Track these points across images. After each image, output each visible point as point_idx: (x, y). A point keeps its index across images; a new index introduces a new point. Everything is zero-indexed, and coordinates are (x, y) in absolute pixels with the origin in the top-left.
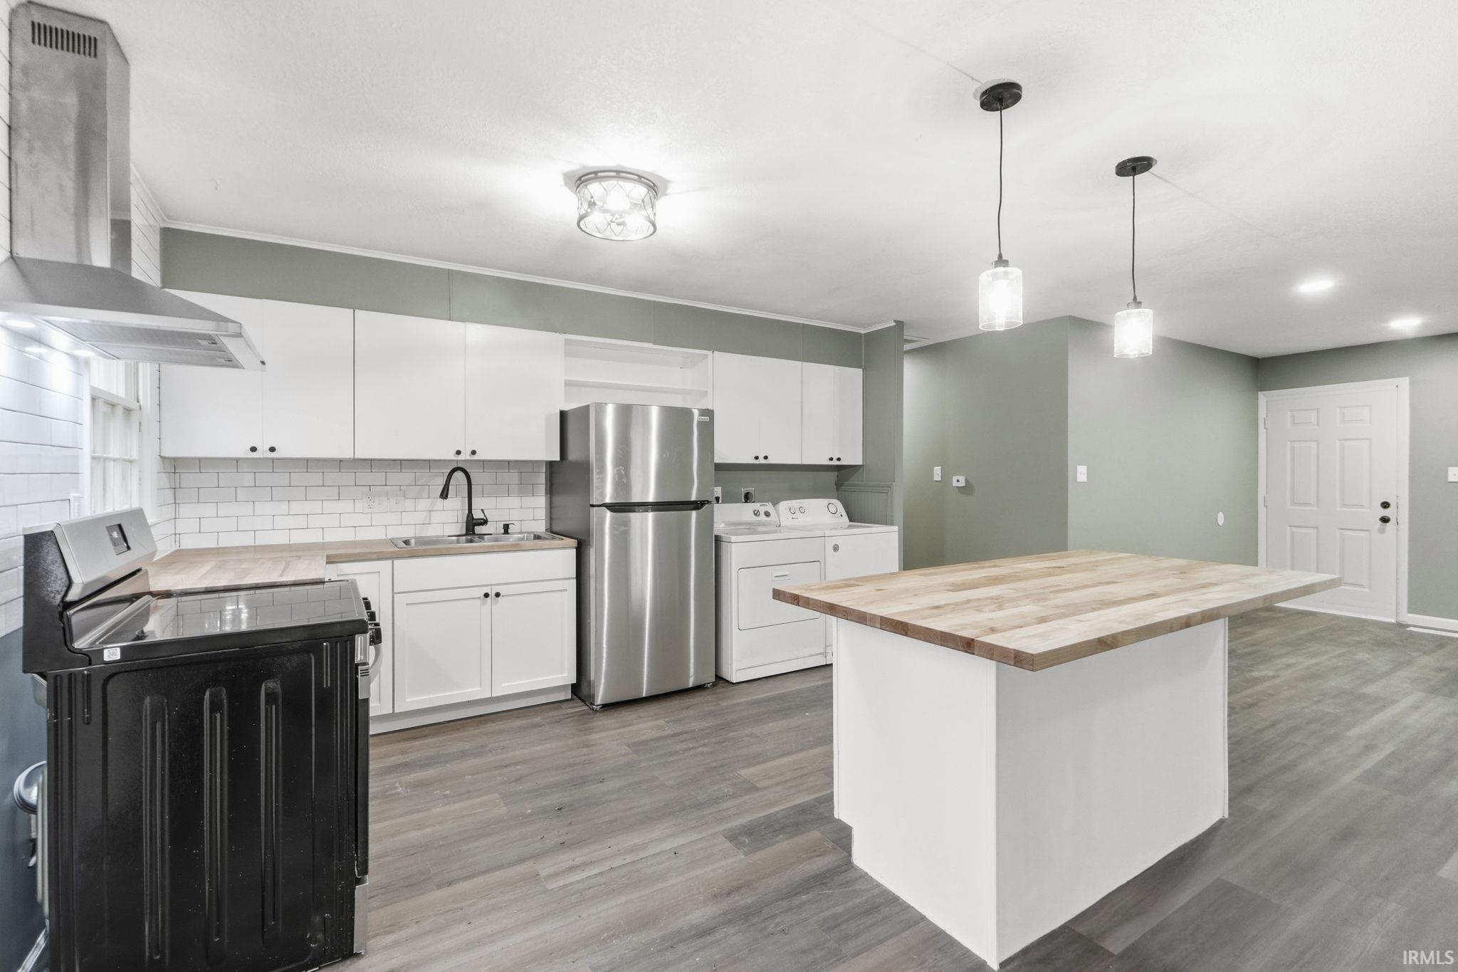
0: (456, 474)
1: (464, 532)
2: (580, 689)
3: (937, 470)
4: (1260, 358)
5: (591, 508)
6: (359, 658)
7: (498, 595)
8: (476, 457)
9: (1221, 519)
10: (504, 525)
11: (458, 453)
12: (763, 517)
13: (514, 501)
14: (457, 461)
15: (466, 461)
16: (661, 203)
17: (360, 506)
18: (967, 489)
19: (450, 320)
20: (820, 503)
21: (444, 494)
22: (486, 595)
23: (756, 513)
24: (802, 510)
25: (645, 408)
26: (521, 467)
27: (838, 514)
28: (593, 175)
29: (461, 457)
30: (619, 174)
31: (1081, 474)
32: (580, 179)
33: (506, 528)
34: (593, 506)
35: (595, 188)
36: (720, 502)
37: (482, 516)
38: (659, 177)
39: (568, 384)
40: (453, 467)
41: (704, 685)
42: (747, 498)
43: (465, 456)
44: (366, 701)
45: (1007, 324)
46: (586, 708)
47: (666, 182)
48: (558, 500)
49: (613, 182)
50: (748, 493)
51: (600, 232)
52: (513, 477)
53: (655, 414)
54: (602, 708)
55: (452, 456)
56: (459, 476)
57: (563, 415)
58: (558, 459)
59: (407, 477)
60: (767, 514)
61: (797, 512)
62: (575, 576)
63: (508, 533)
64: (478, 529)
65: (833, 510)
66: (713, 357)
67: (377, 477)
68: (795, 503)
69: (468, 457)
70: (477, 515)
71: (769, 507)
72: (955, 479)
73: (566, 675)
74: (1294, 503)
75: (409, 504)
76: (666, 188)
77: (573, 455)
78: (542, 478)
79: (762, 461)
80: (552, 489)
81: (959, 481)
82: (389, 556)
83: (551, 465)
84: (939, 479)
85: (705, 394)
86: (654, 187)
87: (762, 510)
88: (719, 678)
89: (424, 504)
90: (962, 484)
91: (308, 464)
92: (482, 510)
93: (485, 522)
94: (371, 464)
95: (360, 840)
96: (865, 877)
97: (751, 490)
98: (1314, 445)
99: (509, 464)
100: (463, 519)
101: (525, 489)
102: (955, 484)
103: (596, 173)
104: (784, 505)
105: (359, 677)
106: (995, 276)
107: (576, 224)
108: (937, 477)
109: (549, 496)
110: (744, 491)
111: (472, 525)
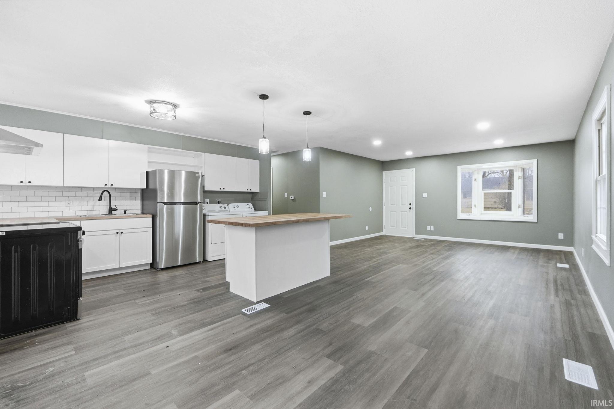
0: (104, 193)
1: (108, 213)
2: (153, 265)
3: (286, 194)
4: (383, 161)
5: (157, 204)
6: (79, 237)
7: (122, 233)
8: (113, 187)
9: (371, 209)
10: (124, 211)
11: (106, 185)
12: (223, 209)
13: (128, 203)
14: (105, 188)
15: (109, 188)
16: (177, 110)
17: (64, 203)
18: (294, 200)
19: (102, 139)
20: (244, 204)
21: (100, 199)
22: (117, 233)
23: (221, 207)
24: (238, 207)
25: (180, 172)
26: (132, 191)
27: (251, 208)
28: (154, 102)
29: (106, 186)
30: (163, 102)
31: (324, 195)
32: (150, 102)
33: (125, 212)
34: (158, 203)
35: (155, 105)
36: (208, 203)
37: (115, 208)
38: (176, 104)
39: (149, 162)
40: (103, 191)
41: (199, 262)
42: (219, 202)
43: (109, 186)
44: (81, 249)
45: (266, 153)
46: (156, 270)
47: (179, 105)
48: (145, 202)
49: (161, 104)
50: (219, 201)
51: (158, 117)
52: (128, 194)
53: (183, 174)
54: (161, 270)
55: (103, 186)
56: (106, 193)
57: (147, 173)
58: (145, 188)
59: (84, 194)
60: (225, 208)
61: (236, 207)
62: (151, 227)
63: (126, 214)
64: (113, 212)
65: (249, 207)
66: (204, 155)
67: (72, 193)
68: (235, 204)
69: (110, 186)
70: (113, 207)
71: (226, 205)
72: (291, 197)
73: (148, 260)
74: (391, 205)
75: (85, 203)
76: (179, 106)
77: (151, 186)
78: (139, 195)
79: (222, 190)
80: (143, 199)
81: (292, 197)
82: (79, 219)
83: (143, 190)
84: (287, 197)
85: (202, 167)
86: (175, 106)
87: (223, 206)
88: (205, 261)
89: (91, 203)
90: (293, 198)
91: (42, 188)
92: (115, 206)
93: (116, 210)
94: (69, 188)
95: (79, 288)
96: (232, 293)
97: (220, 200)
98: (395, 187)
99: (126, 189)
100: (107, 209)
101: (132, 198)
102: (291, 198)
103: (155, 101)
104: (231, 205)
105: (79, 242)
106: (263, 140)
107: (149, 115)
108: (286, 197)
109: (142, 201)
110: (217, 200)
111: (111, 211)
